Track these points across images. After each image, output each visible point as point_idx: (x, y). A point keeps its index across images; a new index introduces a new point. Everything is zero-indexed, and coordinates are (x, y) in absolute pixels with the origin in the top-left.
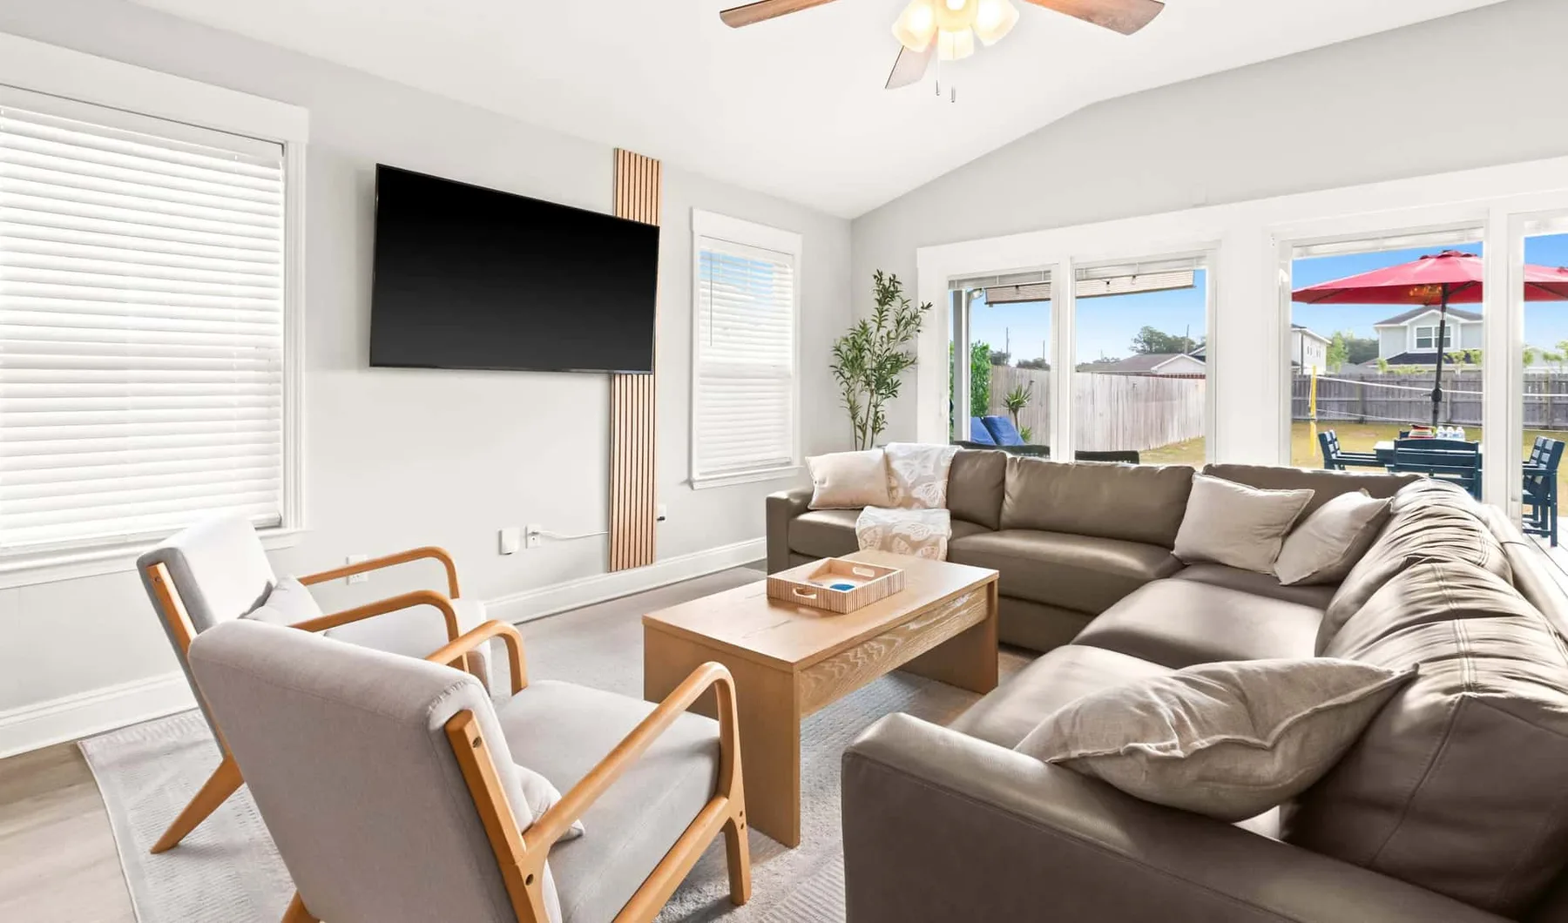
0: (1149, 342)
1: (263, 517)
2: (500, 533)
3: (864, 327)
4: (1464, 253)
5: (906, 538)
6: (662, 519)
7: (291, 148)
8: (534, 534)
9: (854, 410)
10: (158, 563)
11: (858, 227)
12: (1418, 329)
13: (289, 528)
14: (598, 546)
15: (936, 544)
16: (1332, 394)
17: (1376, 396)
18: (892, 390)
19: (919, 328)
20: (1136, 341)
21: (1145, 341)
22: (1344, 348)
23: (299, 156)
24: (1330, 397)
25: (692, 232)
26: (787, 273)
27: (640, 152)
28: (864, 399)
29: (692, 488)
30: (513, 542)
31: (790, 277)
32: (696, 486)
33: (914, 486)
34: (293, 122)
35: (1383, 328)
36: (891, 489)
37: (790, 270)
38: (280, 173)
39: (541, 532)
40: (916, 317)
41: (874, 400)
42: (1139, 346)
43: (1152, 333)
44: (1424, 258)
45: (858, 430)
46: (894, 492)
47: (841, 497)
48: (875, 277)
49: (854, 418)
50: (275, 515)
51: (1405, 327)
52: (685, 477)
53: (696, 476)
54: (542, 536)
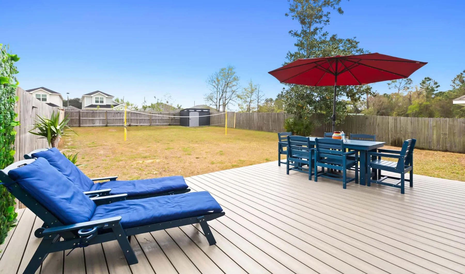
12: (95, 97)
35: (86, 96)
51: (92, 97)
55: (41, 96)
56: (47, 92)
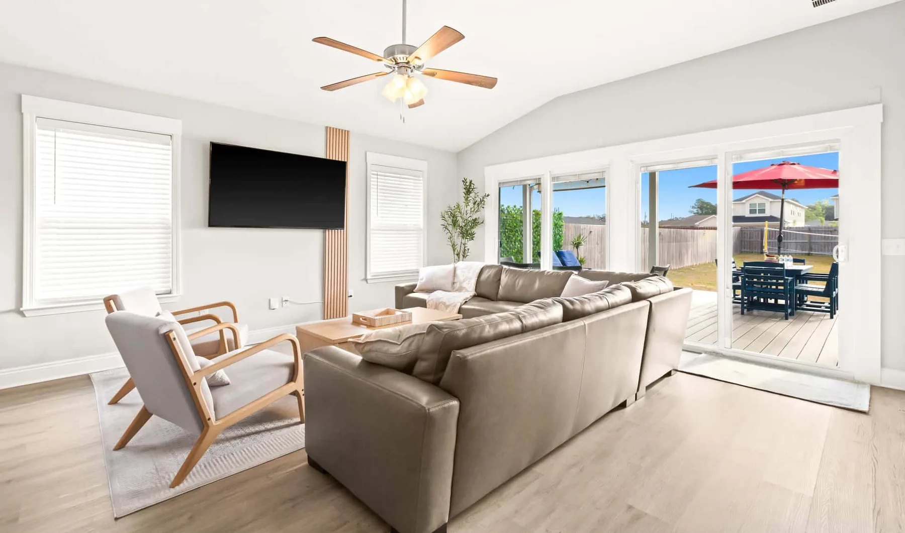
0: (701, 208)
1: (163, 290)
2: (270, 300)
3: (458, 206)
4: (792, 163)
5: (444, 304)
6: (351, 296)
7: (174, 137)
8: (286, 301)
9: (453, 246)
10: (111, 299)
11: (460, 156)
13: (174, 294)
14: (318, 307)
15: (455, 306)
16: (793, 238)
17: (818, 239)
18: (471, 236)
19: (484, 206)
20: (693, 207)
21: (698, 208)
22: (822, 211)
23: (178, 140)
25: (367, 163)
26: (420, 180)
27: (339, 127)
28: (458, 240)
29: (367, 282)
30: (275, 304)
31: (422, 182)
32: (369, 281)
33: (464, 281)
34: (175, 126)
36: (454, 283)
37: (421, 179)
38: (170, 147)
39: (289, 300)
40: (483, 200)
41: (463, 242)
42: (695, 211)
43: (703, 203)
44: (772, 165)
45: (456, 256)
46: (455, 284)
47: (429, 287)
48: (463, 181)
49: (454, 250)
50: (169, 289)
52: (363, 277)
53: (369, 277)
54: (291, 302)
55: (757, 205)
56: (766, 199)
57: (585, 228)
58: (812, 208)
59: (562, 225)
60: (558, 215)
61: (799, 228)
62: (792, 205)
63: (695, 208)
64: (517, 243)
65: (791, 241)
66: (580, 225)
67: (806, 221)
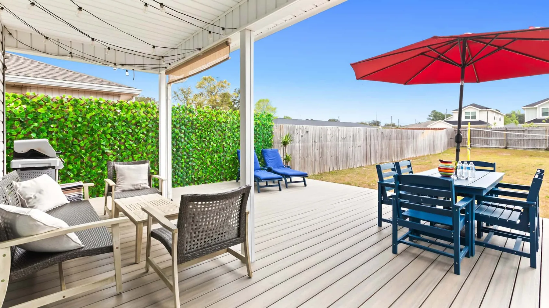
0: (435, 116)
12: (542, 108)
16: (493, 136)
17: (513, 137)
21: (433, 116)
22: (516, 117)
24: (492, 137)
35: (526, 109)
42: (431, 118)
51: (536, 108)
55: (470, 113)
56: (476, 109)
57: (300, 129)
58: (509, 116)
59: (271, 126)
60: (267, 116)
61: (498, 128)
62: (494, 113)
63: (431, 116)
64: (212, 143)
65: (492, 138)
66: (294, 125)
67: (505, 124)
